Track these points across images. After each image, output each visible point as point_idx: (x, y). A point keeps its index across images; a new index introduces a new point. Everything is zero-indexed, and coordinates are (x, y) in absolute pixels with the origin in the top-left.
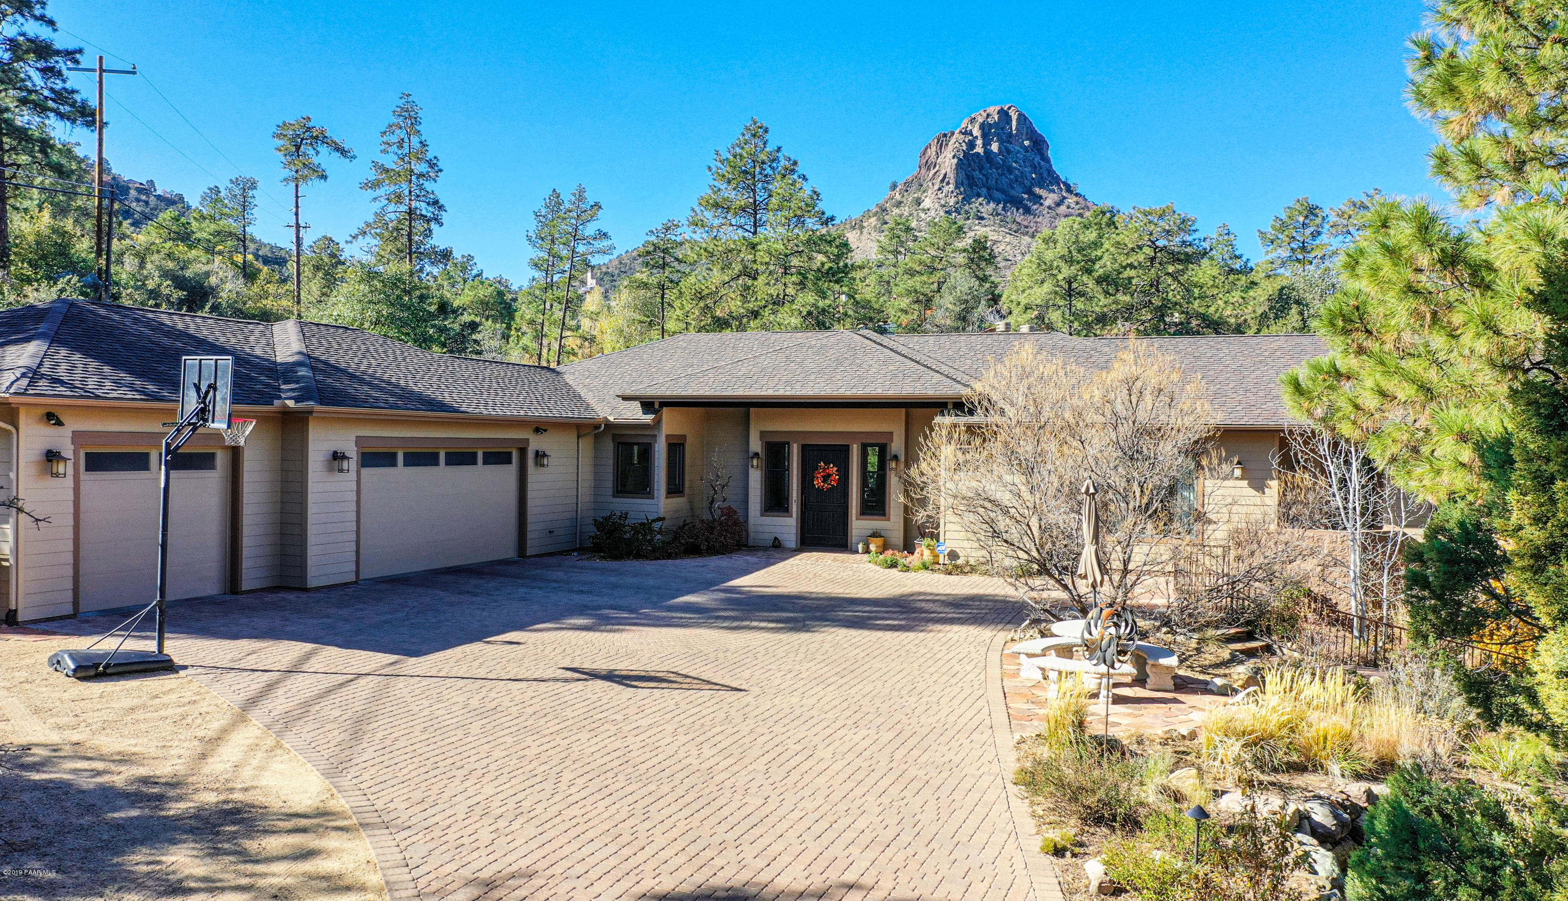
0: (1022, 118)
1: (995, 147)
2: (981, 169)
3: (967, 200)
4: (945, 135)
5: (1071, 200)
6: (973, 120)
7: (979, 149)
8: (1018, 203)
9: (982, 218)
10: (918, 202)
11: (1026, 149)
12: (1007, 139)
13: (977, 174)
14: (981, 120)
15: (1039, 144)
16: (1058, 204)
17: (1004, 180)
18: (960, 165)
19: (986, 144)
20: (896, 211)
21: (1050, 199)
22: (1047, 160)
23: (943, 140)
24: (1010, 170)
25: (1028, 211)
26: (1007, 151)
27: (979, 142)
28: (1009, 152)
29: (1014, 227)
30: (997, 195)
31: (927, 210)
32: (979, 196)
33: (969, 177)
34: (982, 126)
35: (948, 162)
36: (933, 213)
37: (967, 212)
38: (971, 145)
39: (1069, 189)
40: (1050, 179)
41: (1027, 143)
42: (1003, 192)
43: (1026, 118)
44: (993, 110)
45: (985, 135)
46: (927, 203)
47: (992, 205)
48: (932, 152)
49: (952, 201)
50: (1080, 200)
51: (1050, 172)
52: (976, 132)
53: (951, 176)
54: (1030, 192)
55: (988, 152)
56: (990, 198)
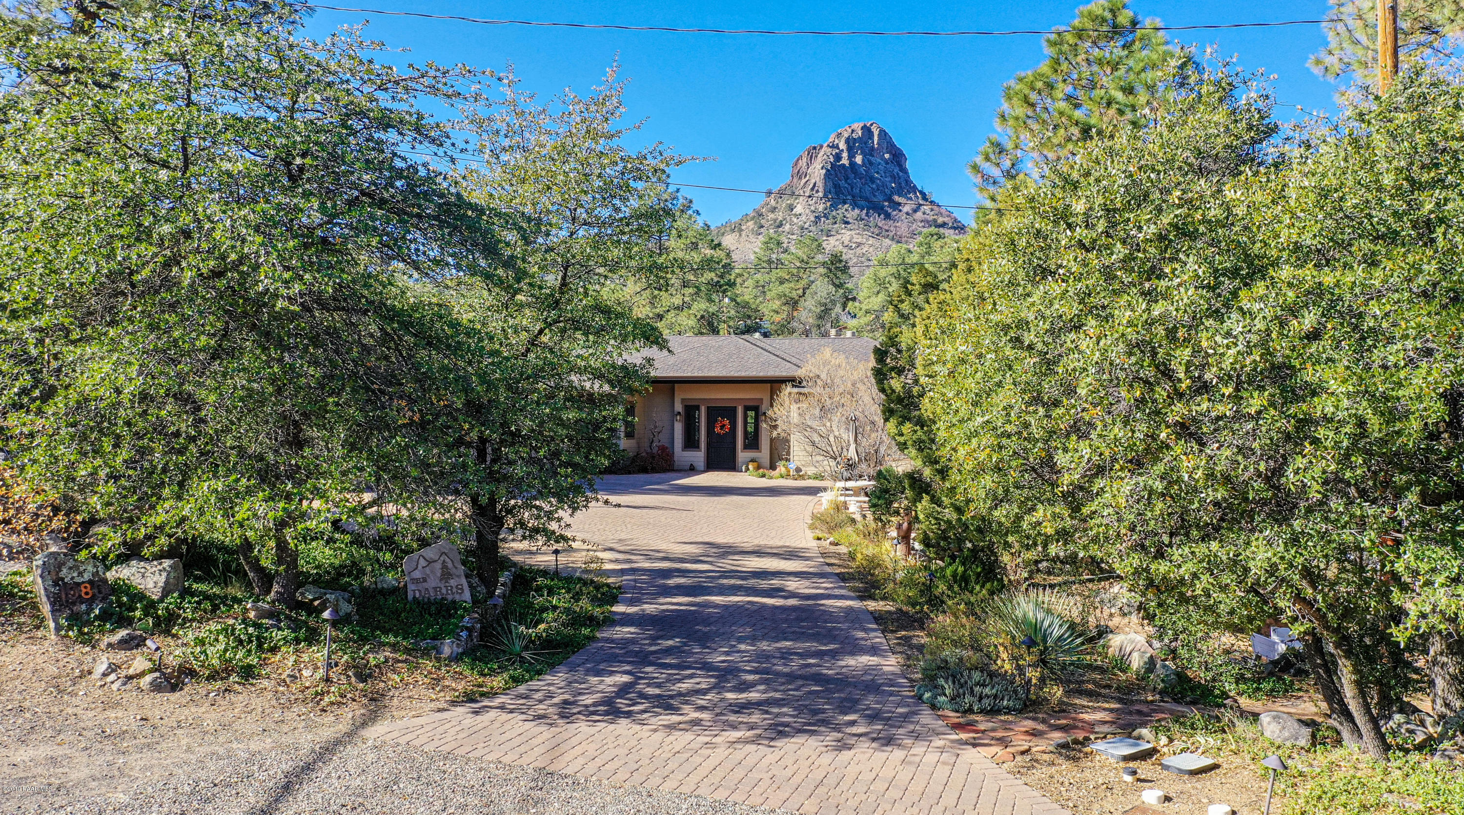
0: (883, 134)
1: (859, 159)
2: (847, 179)
3: (834, 206)
4: (815, 148)
5: (926, 208)
6: (839, 135)
7: (845, 161)
8: (879, 209)
9: (847, 223)
10: (791, 208)
11: (887, 162)
12: (869, 152)
13: (842, 183)
14: (846, 135)
15: (898, 157)
16: (915, 211)
17: (868, 189)
18: (828, 175)
19: (851, 156)
20: (771, 216)
21: (908, 206)
22: (905, 172)
23: (813, 152)
24: (872, 180)
25: (888, 216)
26: (868, 163)
27: (845, 155)
28: (871, 163)
29: (877, 231)
30: (863, 203)
31: (798, 216)
32: (845, 203)
33: (836, 186)
34: (848, 141)
35: (817, 172)
36: (804, 218)
37: (834, 218)
38: (838, 157)
39: (925, 198)
40: (907, 187)
41: (887, 156)
42: (867, 199)
43: (886, 134)
44: (857, 126)
45: (850, 149)
46: (799, 209)
47: (857, 211)
48: (803, 163)
49: (821, 207)
50: (935, 208)
51: (908, 181)
52: (842, 146)
53: (820, 186)
54: (890, 200)
55: (853, 164)
56: (855, 205)
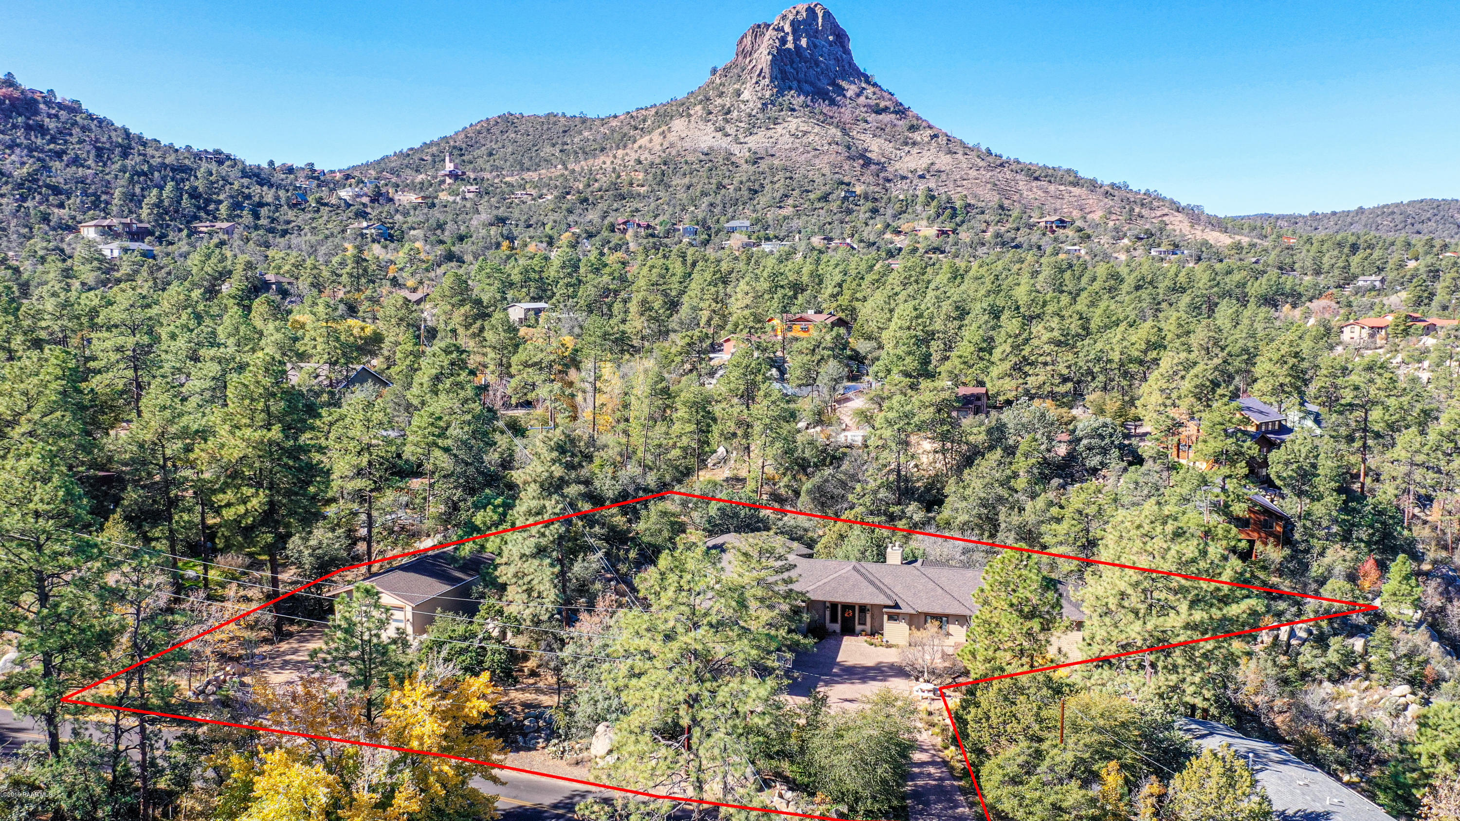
0: (827, 14)
1: (804, 42)
2: (792, 62)
3: (781, 93)
4: (759, 26)
5: (870, 90)
6: (784, 18)
7: (790, 45)
8: (823, 95)
9: (793, 110)
10: (738, 93)
11: (831, 44)
12: (813, 35)
13: (788, 68)
14: (791, 17)
15: (841, 37)
16: (858, 95)
17: (812, 72)
18: (774, 61)
19: (796, 39)
20: (719, 101)
21: (851, 90)
22: (848, 52)
23: (758, 30)
24: (817, 63)
25: (833, 102)
26: (812, 45)
27: (790, 38)
28: (815, 46)
29: (822, 118)
30: (807, 87)
31: (745, 102)
32: (791, 89)
33: (783, 72)
34: (792, 23)
35: (763, 58)
36: (751, 105)
37: (781, 104)
38: (783, 41)
39: (868, 82)
40: (854, 73)
41: (831, 38)
42: (812, 84)
43: (830, 14)
44: (802, 7)
45: (795, 31)
46: (746, 95)
47: (802, 98)
48: (748, 41)
49: (768, 94)
50: (877, 90)
51: (851, 63)
52: (787, 28)
53: (767, 71)
54: (833, 84)
55: (798, 47)
56: (800, 91)
